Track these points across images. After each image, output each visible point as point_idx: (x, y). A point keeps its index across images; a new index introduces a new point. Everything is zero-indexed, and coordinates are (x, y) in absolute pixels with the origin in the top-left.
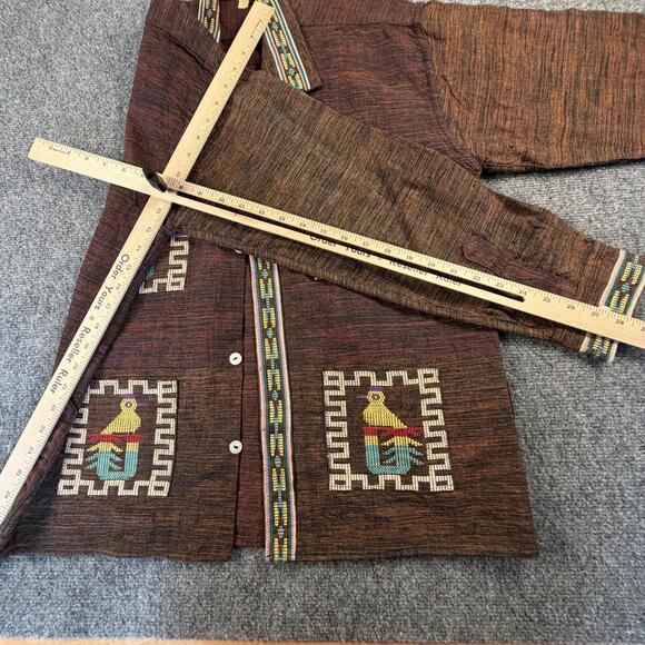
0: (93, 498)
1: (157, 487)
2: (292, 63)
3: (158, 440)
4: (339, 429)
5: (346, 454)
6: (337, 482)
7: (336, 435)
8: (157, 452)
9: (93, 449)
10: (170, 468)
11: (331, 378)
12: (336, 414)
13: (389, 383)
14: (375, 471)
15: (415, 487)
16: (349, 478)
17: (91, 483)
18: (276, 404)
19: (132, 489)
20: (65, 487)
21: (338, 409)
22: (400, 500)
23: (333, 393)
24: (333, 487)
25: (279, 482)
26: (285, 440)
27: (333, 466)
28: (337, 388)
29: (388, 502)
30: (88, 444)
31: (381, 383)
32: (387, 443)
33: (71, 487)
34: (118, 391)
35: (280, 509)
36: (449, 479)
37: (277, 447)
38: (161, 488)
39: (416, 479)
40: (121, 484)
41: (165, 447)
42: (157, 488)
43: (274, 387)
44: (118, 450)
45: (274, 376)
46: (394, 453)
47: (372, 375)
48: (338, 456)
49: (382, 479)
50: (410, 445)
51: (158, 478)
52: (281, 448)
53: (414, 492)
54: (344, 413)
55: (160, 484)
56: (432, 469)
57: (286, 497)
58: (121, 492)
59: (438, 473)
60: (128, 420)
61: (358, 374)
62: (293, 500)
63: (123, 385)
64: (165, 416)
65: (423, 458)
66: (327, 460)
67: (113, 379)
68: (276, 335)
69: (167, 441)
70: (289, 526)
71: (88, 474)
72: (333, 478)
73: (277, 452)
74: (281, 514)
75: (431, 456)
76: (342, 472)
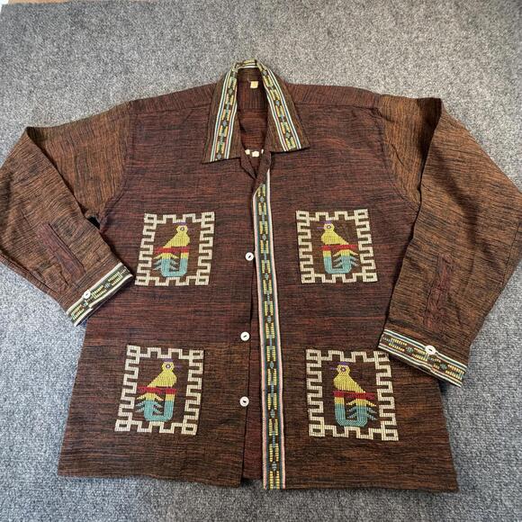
0: (141, 434)
1: (188, 427)
2: (288, 129)
3: (188, 393)
4: (316, 392)
5: (321, 410)
6: (314, 430)
7: (314, 395)
8: (188, 402)
9: (141, 398)
10: (197, 414)
11: (311, 355)
12: (314, 380)
13: (353, 360)
14: (341, 423)
15: (371, 437)
16: (323, 427)
17: (140, 423)
18: (272, 371)
19: (170, 428)
20: (121, 426)
21: (316, 377)
22: (360, 446)
23: (312, 365)
24: (312, 434)
25: (274, 429)
26: (278, 398)
27: (312, 418)
28: (315, 362)
29: (350, 446)
30: (138, 394)
31: (347, 360)
32: (351, 404)
33: (125, 426)
34: (160, 356)
35: (274, 449)
36: (395, 432)
37: (272, 403)
38: (191, 429)
39: (372, 431)
40: (161, 425)
41: (194, 398)
42: (188, 429)
43: (271, 359)
44: (160, 399)
45: (271, 351)
46: (356, 411)
47: (341, 354)
48: (315, 411)
49: (346, 429)
50: (367, 405)
51: (189, 421)
52: (275, 404)
53: (369, 440)
54: (320, 380)
55: (190, 425)
56: (383, 423)
57: (278, 440)
58: (162, 431)
59: (387, 427)
60: (167, 377)
61: (331, 353)
62: (283, 443)
63: (165, 352)
64: (194, 376)
65: (377, 415)
66: (308, 414)
67: (157, 347)
68: (274, 321)
69: (195, 394)
70: (280, 462)
71: (138, 416)
72: (312, 427)
73: (272, 407)
74: (274, 453)
75: (382, 415)
76: (318, 423)
